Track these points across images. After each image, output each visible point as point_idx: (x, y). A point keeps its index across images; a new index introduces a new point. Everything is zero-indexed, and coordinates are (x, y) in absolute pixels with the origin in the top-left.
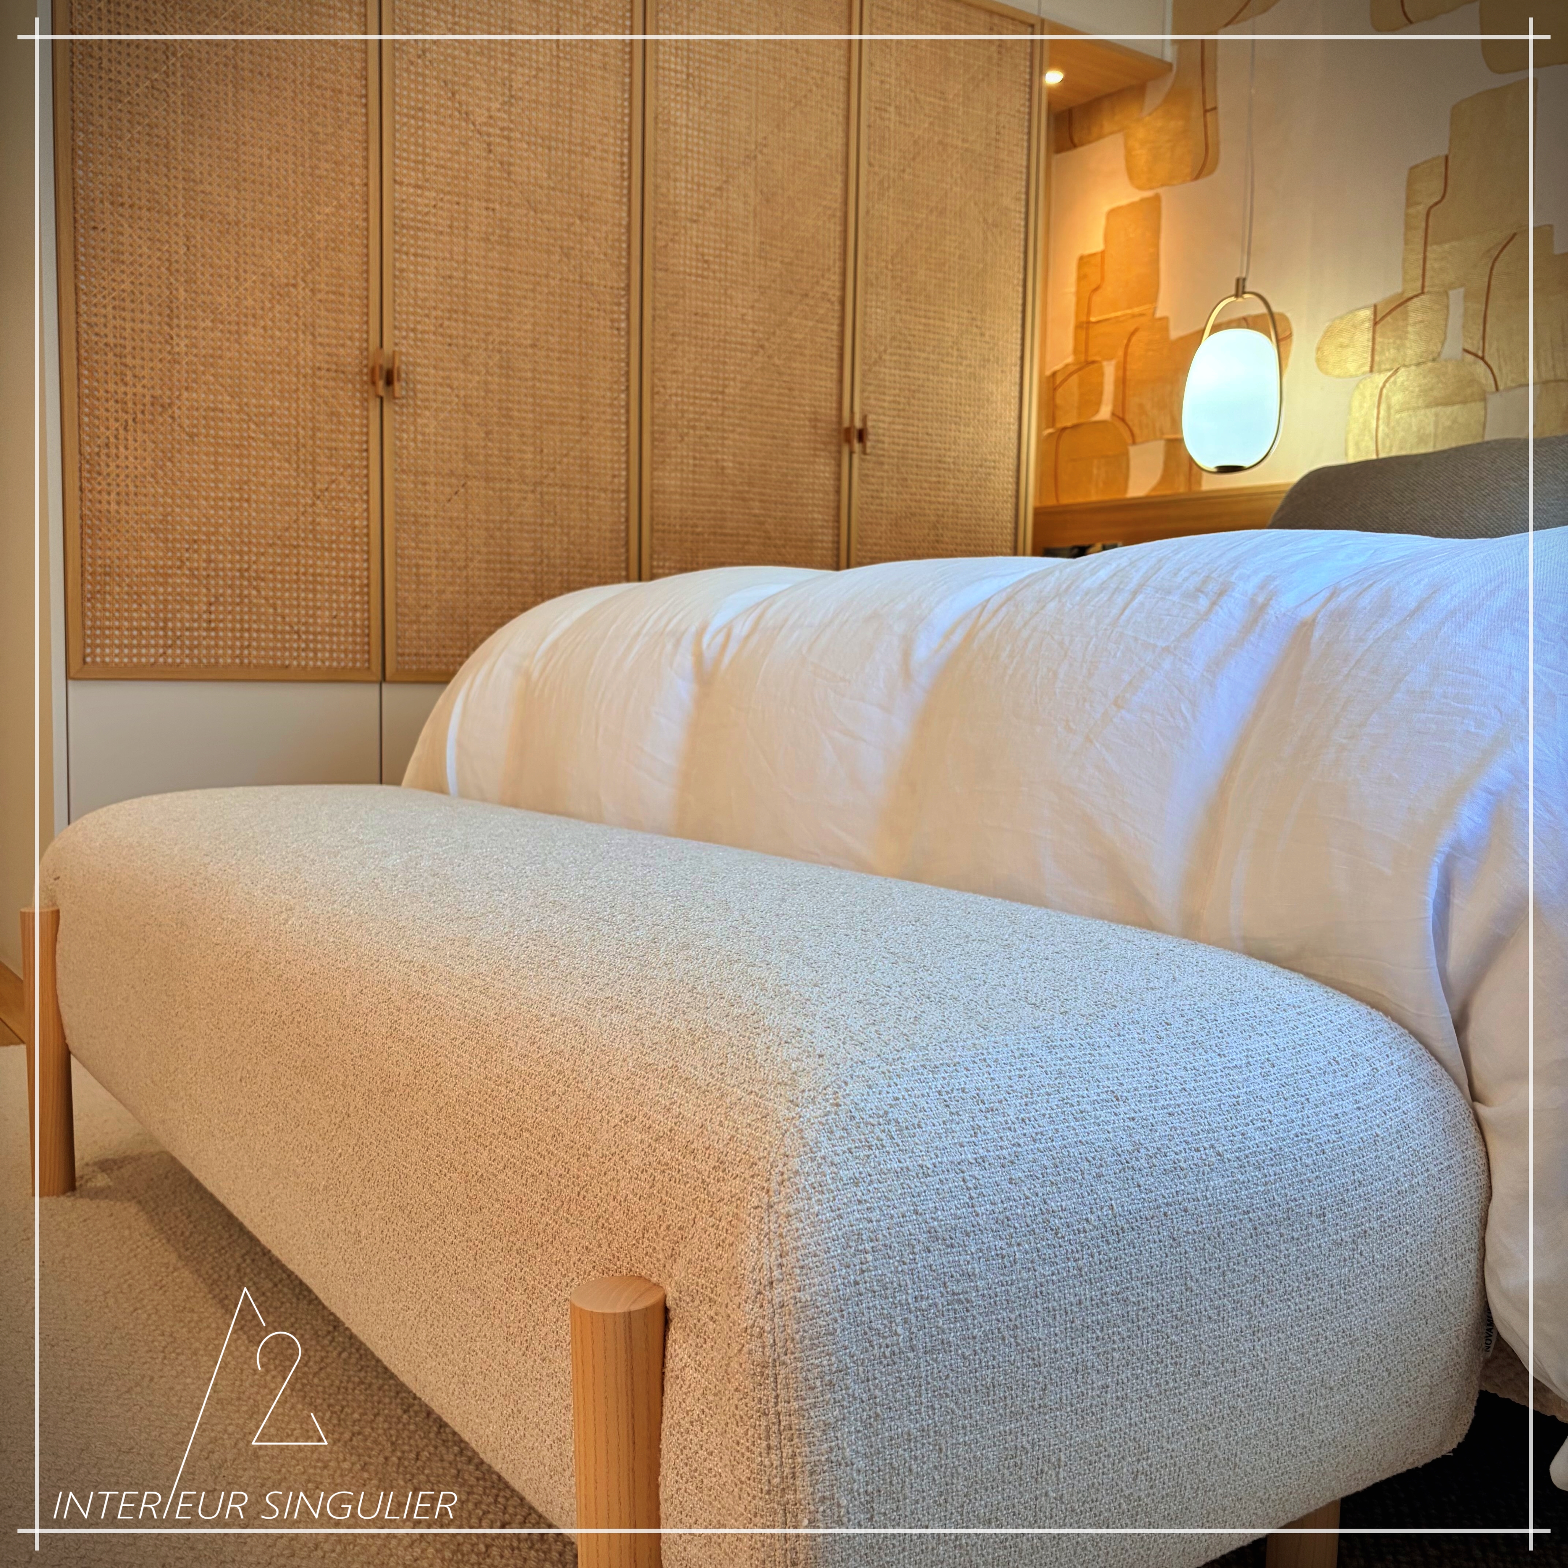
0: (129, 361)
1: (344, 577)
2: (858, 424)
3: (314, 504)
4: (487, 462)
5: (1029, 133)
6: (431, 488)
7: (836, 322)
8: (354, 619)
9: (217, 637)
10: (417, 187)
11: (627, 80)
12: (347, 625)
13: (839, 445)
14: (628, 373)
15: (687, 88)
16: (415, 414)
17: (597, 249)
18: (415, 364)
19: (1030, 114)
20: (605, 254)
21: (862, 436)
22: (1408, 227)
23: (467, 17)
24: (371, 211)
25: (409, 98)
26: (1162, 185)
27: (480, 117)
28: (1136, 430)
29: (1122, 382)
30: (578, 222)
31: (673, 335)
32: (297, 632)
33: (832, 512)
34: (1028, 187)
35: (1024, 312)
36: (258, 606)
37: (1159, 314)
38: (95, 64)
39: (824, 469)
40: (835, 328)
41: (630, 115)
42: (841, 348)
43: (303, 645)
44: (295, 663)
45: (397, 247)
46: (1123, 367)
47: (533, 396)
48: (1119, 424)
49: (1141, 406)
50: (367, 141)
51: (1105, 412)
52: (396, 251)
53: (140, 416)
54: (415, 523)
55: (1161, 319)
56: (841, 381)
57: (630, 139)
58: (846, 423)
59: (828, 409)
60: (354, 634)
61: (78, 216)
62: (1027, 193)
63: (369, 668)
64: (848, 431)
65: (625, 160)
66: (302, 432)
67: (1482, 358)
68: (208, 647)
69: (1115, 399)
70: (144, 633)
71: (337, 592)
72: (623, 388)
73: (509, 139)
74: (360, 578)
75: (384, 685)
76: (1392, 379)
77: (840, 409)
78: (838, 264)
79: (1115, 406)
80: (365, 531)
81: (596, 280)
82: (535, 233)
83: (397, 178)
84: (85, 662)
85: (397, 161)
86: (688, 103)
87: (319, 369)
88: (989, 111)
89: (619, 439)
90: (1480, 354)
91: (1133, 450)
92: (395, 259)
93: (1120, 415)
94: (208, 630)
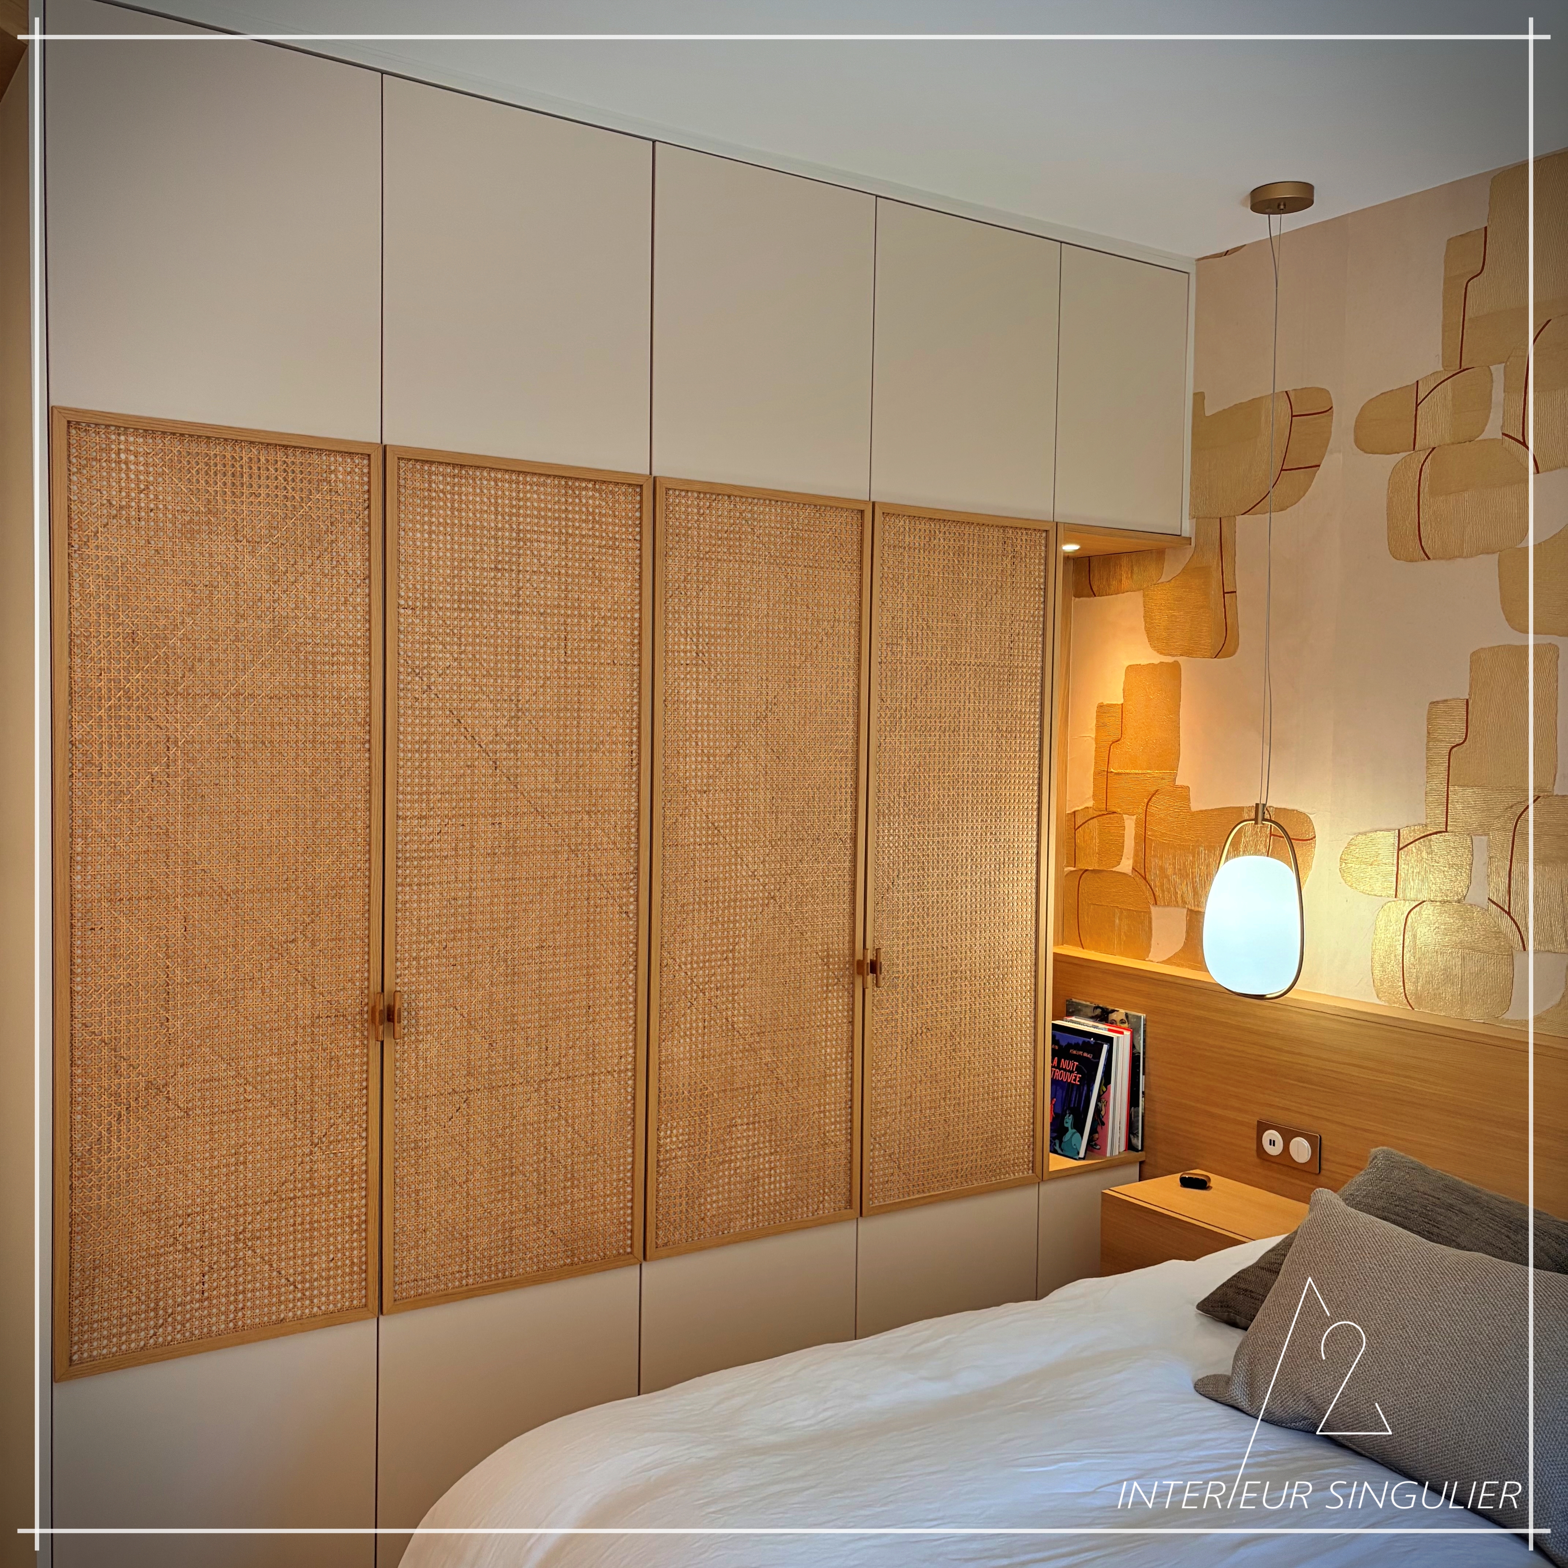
0: (124, 1052)
1: (342, 1218)
2: (870, 956)
3: (311, 1153)
4: (490, 1072)
5: (1044, 635)
6: (431, 1112)
7: (848, 858)
8: (351, 1257)
9: (210, 1307)
10: (421, 818)
11: (636, 670)
12: (344, 1265)
13: (852, 976)
14: (636, 953)
15: (697, 665)
16: (417, 1041)
17: (605, 839)
18: (419, 992)
19: (1044, 616)
20: (614, 843)
21: (874, 967)
22: (1430, 761)
23: (473, 644)
24: (373, 853)
25: (413, 733)
26: (1181, 655)
27: (486, 736)
28: (1158, 893)
29: (1143, 840)
30: (586, 817)
31: (683, 906)
32: (294, 1283)
33: (846, 1044)
34: (1042, 686)
35: (1039, 809)
36: (253, 1266)
37: (1178, 782)
38: (95, 770)
39: (837, 1002)
40: (847, 864)
41: (639, 704)
42: (854, 883)
43: (299, 1295)
44: (291, 1314)
45: (400, 880)
46: (1143, 826)
47: (539, 996)
48: (1139, 879)
49: (1162, 869)
50: (370, 784)
51: (1126, 865)
52: (398, 885)
53: (133, 1104)
54: (416, 1148)
55: (1182, 787)
56: (853, 914)
57: (639, 727)
58: (859, 956)
59: (841, 945)
60: (351, 1274)
61: (74, 921)
62: (1042, 693)
63: (366, 1305)
64: (860, 964)
65: (635, 747)
66: (299, 1083)
67: (1509, 913)
68: (201, 1318)
69: (1136, 855)
70: (134, 1318)
71: (335, 1235)
72: (631, 968)
73: (516, 752)
74: (358, 1216)
75: (381, 1318)
76: (1417, 909)
77: (853, 941)
78: (849, 803)
79: (1135, 862)
80: (364, 1168)
81: (604, 870)
82: (542, 837)
83: (400, 813)
84: (71, 1360)
85: (401, 797)
86: (697, 679)
87: (319, 1017)
88: (1002, 621)
89: (627, 1019)
90: (1506, 909)
91: (1154, 910)
92: (398, 893)
93: (1141, 871)
94: (201, 1301)
